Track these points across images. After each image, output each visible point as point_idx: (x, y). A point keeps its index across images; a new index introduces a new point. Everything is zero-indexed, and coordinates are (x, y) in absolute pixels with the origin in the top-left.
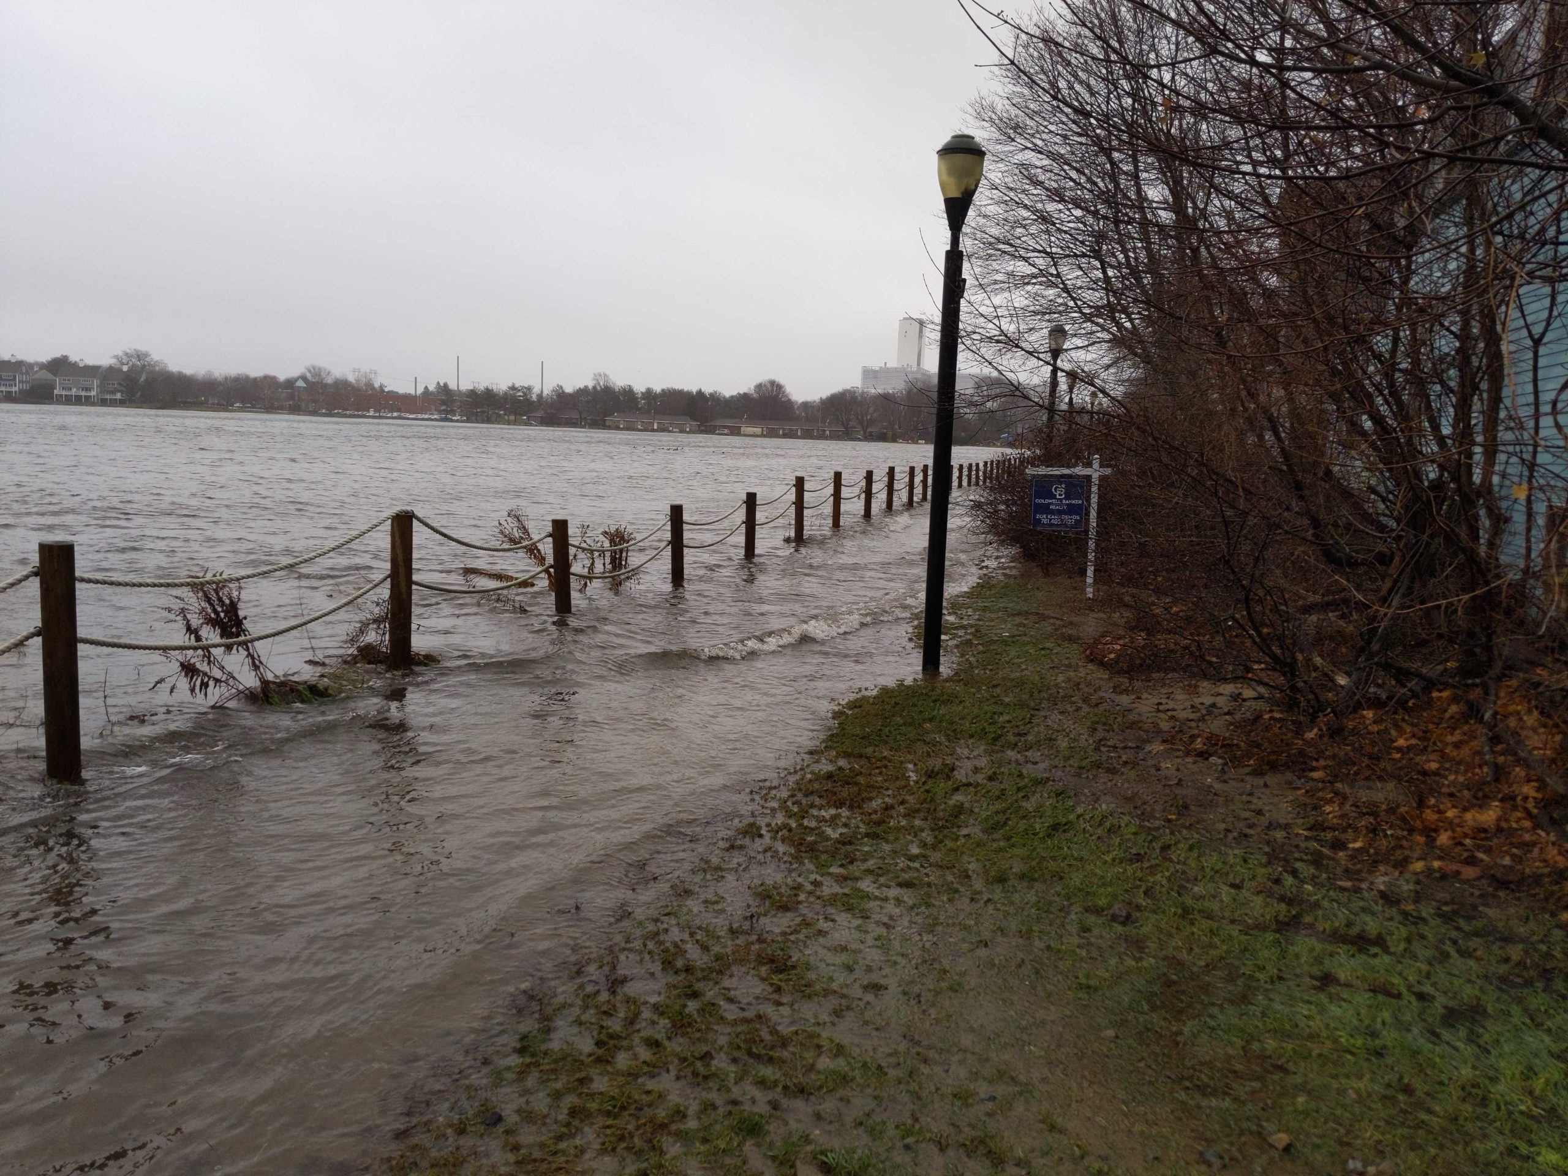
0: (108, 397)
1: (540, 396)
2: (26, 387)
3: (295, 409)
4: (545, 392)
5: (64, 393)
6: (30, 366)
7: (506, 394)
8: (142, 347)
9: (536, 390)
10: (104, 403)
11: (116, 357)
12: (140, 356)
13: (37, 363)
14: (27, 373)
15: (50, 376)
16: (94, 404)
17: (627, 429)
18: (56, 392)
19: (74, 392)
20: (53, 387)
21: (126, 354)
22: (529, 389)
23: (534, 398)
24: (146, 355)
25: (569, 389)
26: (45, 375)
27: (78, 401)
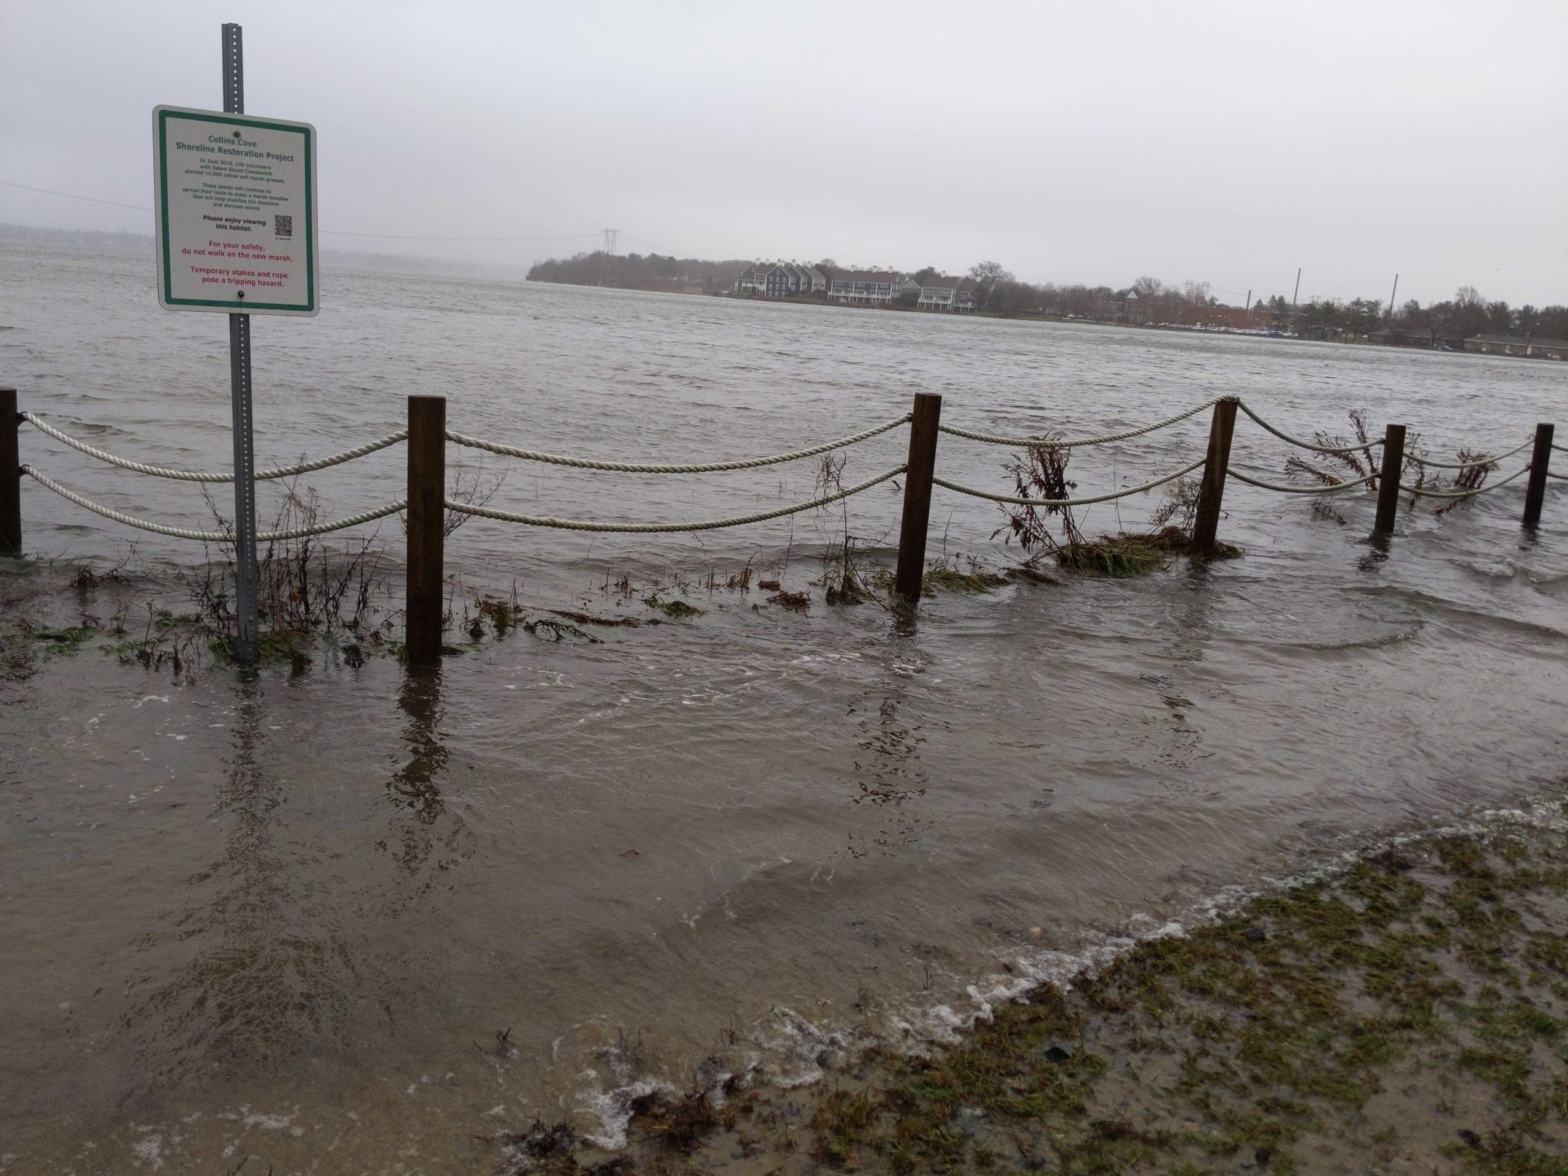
0: (961, 306)
1: (1388, 312)
2: (897, 295)
3: (1123, 321)
4: (1395, 309)
5: (926, 301)
6: (903, 276)
7: (1348, 309)
8: (995, 260)
9: (1385, 306)
10: (956, 311)
11: (973, 269)
12: (992, 268)
13: (908, 274)
14: (899, 283)
15: (917, 286)
16: (949, 312)
17: (1491, 352)
18: (920, 300)
19: (934, 300)
20: (918, 296)
21: (981, 266)
22: (1376, 304)
23: (1381, 314)
24: (998, 267)
25: (1424, 306)
26: (914, 285)
27: (937, 309)
